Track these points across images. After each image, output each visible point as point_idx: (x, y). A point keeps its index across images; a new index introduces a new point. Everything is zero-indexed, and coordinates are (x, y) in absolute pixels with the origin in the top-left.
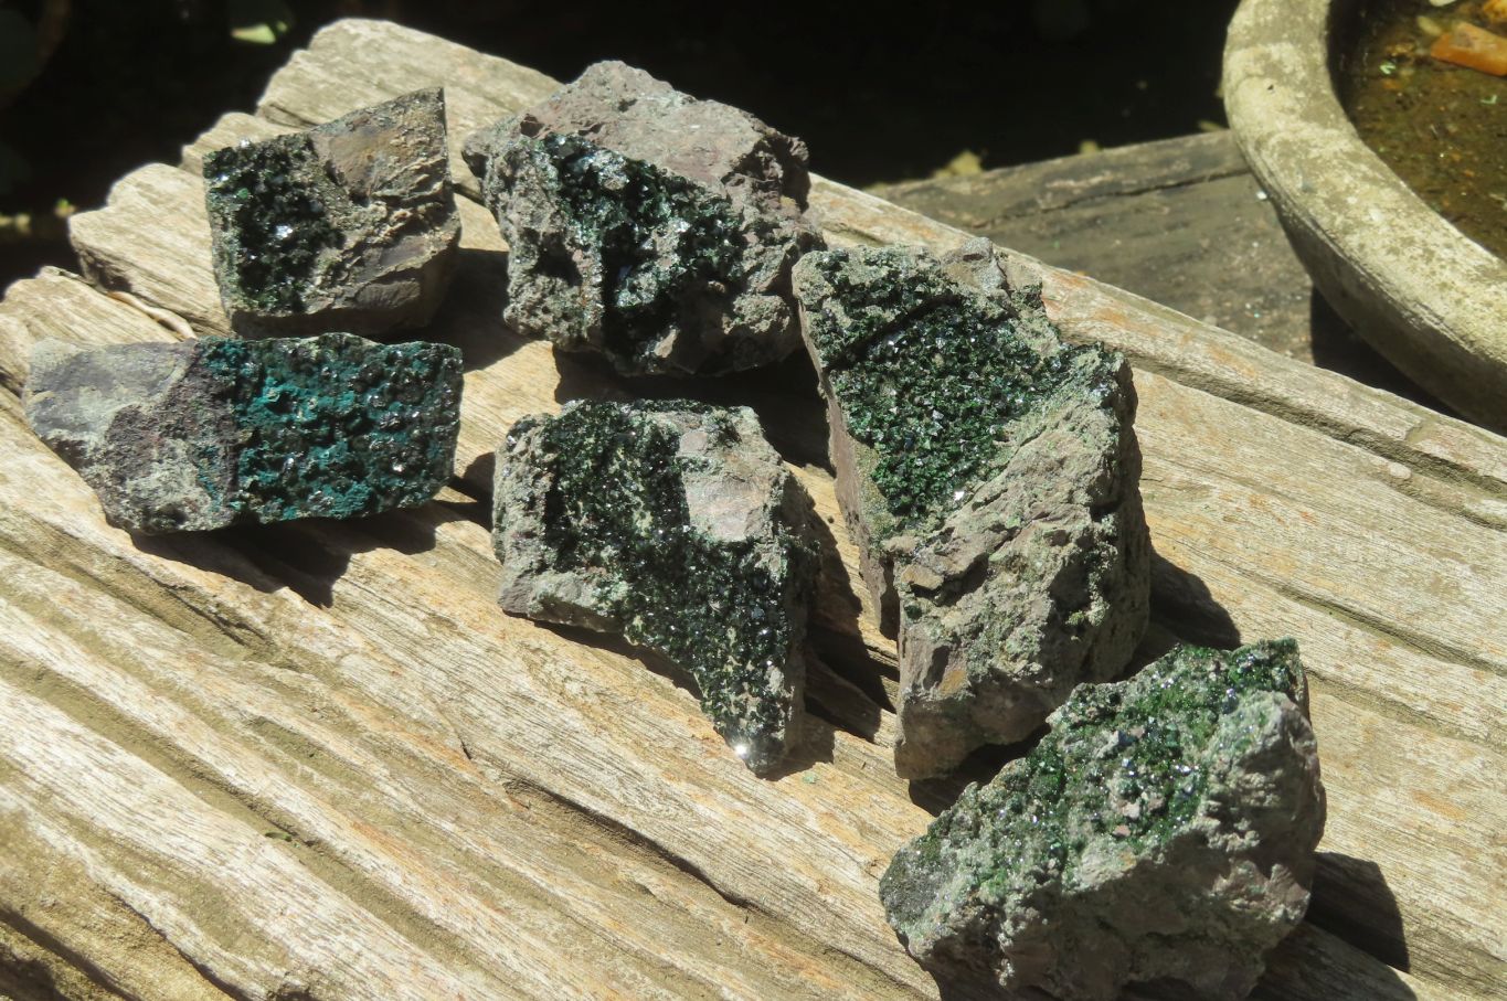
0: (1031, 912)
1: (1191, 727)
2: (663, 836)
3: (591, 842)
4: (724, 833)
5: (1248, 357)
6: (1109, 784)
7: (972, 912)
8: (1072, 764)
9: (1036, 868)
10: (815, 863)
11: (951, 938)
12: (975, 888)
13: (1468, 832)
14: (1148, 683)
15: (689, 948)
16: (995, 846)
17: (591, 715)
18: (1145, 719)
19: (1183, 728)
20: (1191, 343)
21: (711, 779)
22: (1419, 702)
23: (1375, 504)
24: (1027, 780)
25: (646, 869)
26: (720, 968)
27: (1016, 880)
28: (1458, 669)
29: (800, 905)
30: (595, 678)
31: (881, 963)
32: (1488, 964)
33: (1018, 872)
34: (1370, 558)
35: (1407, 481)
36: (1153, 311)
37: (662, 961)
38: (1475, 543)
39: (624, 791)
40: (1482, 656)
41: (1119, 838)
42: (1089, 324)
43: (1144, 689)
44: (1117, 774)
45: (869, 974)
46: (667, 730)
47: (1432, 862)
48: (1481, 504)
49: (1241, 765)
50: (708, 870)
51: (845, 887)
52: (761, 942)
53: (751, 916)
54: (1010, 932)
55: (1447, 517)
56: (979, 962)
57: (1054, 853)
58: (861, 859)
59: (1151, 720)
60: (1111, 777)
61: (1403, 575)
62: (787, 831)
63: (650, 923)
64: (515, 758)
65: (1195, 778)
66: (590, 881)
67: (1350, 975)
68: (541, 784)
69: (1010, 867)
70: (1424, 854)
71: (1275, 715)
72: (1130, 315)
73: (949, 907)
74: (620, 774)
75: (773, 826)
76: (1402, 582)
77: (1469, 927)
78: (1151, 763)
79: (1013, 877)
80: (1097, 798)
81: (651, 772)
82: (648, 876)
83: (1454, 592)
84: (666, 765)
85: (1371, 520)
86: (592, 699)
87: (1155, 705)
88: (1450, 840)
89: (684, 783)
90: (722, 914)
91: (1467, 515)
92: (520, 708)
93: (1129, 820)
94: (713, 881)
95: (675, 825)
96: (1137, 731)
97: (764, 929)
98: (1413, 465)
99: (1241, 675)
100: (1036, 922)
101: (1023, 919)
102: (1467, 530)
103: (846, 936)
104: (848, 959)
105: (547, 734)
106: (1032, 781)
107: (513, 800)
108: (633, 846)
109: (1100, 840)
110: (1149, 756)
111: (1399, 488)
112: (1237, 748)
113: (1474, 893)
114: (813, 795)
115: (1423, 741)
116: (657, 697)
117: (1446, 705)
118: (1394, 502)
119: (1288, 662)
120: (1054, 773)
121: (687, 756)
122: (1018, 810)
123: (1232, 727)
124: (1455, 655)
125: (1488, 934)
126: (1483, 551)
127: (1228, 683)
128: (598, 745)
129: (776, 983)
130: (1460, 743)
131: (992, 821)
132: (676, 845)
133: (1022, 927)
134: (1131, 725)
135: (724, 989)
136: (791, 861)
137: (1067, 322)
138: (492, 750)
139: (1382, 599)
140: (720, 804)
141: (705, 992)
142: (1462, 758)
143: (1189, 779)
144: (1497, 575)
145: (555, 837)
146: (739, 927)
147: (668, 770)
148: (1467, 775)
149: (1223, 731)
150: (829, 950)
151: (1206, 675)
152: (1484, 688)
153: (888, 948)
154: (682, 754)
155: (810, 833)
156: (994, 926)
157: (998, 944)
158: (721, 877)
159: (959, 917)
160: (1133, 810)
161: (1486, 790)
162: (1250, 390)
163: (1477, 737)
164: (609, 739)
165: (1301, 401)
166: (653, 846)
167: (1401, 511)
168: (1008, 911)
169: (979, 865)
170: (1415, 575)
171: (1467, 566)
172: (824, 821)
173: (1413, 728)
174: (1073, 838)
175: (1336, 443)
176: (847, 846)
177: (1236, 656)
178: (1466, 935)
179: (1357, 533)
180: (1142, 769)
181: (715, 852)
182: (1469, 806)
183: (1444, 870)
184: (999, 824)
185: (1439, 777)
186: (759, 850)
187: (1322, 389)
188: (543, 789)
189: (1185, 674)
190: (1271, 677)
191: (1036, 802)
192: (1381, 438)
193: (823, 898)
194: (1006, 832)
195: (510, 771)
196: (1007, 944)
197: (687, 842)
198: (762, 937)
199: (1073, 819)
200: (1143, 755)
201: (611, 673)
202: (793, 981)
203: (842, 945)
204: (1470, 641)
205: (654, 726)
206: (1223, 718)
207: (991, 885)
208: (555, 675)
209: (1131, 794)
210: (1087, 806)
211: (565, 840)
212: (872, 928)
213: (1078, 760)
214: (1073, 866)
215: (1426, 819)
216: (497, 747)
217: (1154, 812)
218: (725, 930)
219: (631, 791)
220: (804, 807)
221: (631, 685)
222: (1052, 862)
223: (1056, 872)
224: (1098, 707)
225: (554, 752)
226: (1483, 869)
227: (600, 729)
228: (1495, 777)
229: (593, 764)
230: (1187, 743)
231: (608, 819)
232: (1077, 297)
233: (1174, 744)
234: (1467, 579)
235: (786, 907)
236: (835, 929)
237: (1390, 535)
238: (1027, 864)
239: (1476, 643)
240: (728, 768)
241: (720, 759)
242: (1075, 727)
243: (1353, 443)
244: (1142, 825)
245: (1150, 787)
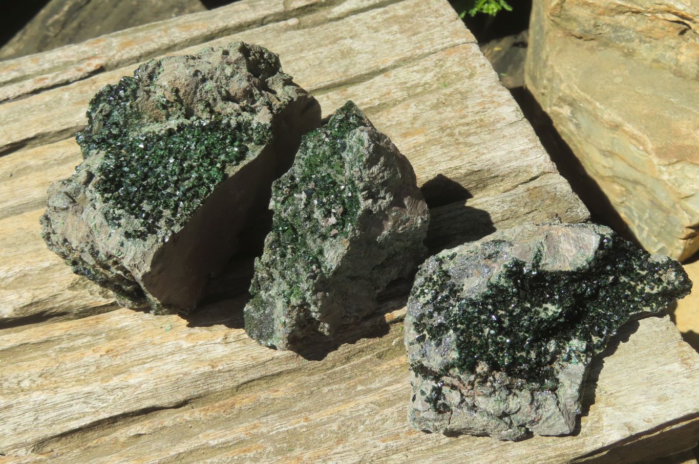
0: (320, 295)
1: (332, 168)
2: (126, 407)
3: (94, 439)
4: (151, 382)
5: (198, 20)
6: (315, 216)
7: (294, 313)
8: (293, 219)
9: (308, 275)
10: (201, 359)
11: (293, 331)
12: (288, 302)
13: (432, 134)
14: (301, 161)
15: (179, 440)
16: (285, 278)
17: (46, 388)
18: (311, 178)
19: (329, 171)
20: (169, 31)
21: (125, 366)
22: (375, 102)
23: (295, 41)
24: (279, 240)
25: (131, 427)
26: (200, 436)
27: (304, 286)
28: (378, 79)
29: (210, 381)
30: (33, 371)
31: (263, 373)
32: (477, 176)
33: (302, 282)
34: (311, 62)
35: (299, 24)
36: (142, 30)
37: (173, 456)
38: (344, 28)
39: (90, 405)
40: (382, 67)
41: (335, 236)
42: (119, 54)
43: (302, 166)
44: (315, 209)
45: (262, 382)
46: (87, 364)
47: (429, 155)
48: (333, 12)
49: (364, 168)
50: (158, 403)
51: (222, 357)
52: (208, 410)
53: (193, 405)
54: (316, 310)
55: (325, 26)
56: (312, 333)
57: (312, 263)
58: (219, 340)
59: (314, 176)
60: (314, 213)
61: (329, 60)
62: (177, 357)
63: (154, 446)
64: (26, 436)
65: (349, 188)
66: (111, 454)
67: (437, 220)
68: (49, 436)
69: (297, 283)
70: (424, 155)
71: (365, 136)
72: (134, 38)
73: (283, 319)
74: (82, 400)
75: (170, 360)
76: (330, 62)
77: (460, 167)
78: (327, 195)
79: (302, 285)
80: (314, 226)
81: (95, 387)
82: (136, 428)
83: (352, 52)
84: (100, 378)
85: (299, 48)
86: (40, 381)
87: (311, 169)
88: (428, 142)
89: (115, 378)
90: (181, 414)
91: (331, 20)
92: (8, 414)
93: (334, 226)
94: (164, 406)
95: (127, 398)
96: (311, 185)
97: (203, 404)
98: (295, 16)
99: (338, 131)
100: (324, 297)
101: (318, 300)
102: (337, 26)
103: (240, 376)
104: (249, 384)
105: (32, 414)
106: (281, 239)
107: (42, 454)
108: (116, 424)
109: (327, 243)
110: (324, 193)
111: (298, 28)
112: (359, 162)
113: (453, 154)
114: (175, 334)
115: (388, 115)
116: (69, 354)
117: (385, 95)
118: (301, 35)
119: (354, 112)
120: (288, 229)
121: (106, 366)
122: (283, 255)
123: (350, 154)
124: (372, 74)
125: (469, 164)
126: (349, 29)
127: (335, 138)
128: (60, 397)
129: (229, 420)
130: (402, 104)
131: (276, 269)
132: (135, 406)
133: (319, 304)
134: (307, 185)
135: (210, 442)
136: (191, 367)
137: (109, 60)
138: (12, 442)
139: (329, 74)
140: (139, 372)
141: (203, 451)
142: (406, 109)
143: (347, 190)
144: (361, 34)
145: (76, 451)
146: (193, 413)
147: (102, 379)
148: (414, 114)
149: (348, 159)
150: (238, 387)
151: (324, 141)
152: (392, 78)
153: (261, 364)
154: (103, 367)
155: (188, 349)
156: (308, 312)
157: (314, 319)
158: (167, 401)
159: (290, 319)
160: (333, 220)
161: (424, 114)
162: (209, 33)
163: (405, 98)
164: (63, 390)
165: (233, 22)
166: (125, 416)
167: (307, 36)
168: (309, 301)
169: (283, 292)
170: (332, 56)
171: (348, 39)
172: (190, 340)
173: (379, 114)
174: (316, 250)
175: (260, 29)
176: (208, 341)
177: (331, 124)
178: (462, 171)
179: (298, 57)
180: (325, 200)
181: (155, 393)
182: (424, 125)
183: (435, 155)
184: (280, 268)
185: (405, 123)
186: (173, 375)
187: (237, 12)
188: (52, 438)
189: (315, 147)
190: (351, 123)
191: (289, 246)
192: (276, 14)
193: (217, 369)
194: (285, 269)
195: (29, 444)
196: (318, 316)
197: (138, 400)
198: (207, 407)
199: (310, 242)
200: (321, 194)
201: (38, 362)
202: (235, 412)
203: (242, 381)
204: (373, 65)
205: (79, 367)
206: (344, 154)
207: (295, 296)
208: (12, 386)
209: (328, 214)
210: (312, 232)
211: (82, 448)
212: (248, 363)
213: (294, 216)
214: (324, 262)
215: (413, 142)
216: (13, 440)
217: (342, 215)
218: (188, 419)
219: (94, 402)
220: (176, 342)
221: (52, 359)
222: (314, 267)
223: (318, 270)
224: (288, 187)
225: (42, 418)
226: (448, 143)
227: (55, 390)
228: (423, 107)
229: (65, 407)
230: (336, 176)
231: (94, 423)
232: (105, 47)
233: (330, 180)
234: (353, 43)
235: (205, 387)
236: (233, 377)
237: (311, 49)
238: (304, 275)
239: (376, 64)
240: (128, 355)
241: (122, 354)
242: (283, 203)
243: (266, 24)
244: (341, 223)
245: (333, 205)
